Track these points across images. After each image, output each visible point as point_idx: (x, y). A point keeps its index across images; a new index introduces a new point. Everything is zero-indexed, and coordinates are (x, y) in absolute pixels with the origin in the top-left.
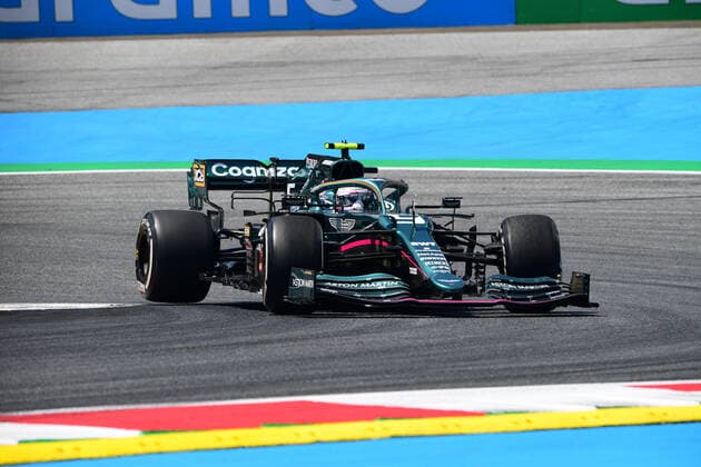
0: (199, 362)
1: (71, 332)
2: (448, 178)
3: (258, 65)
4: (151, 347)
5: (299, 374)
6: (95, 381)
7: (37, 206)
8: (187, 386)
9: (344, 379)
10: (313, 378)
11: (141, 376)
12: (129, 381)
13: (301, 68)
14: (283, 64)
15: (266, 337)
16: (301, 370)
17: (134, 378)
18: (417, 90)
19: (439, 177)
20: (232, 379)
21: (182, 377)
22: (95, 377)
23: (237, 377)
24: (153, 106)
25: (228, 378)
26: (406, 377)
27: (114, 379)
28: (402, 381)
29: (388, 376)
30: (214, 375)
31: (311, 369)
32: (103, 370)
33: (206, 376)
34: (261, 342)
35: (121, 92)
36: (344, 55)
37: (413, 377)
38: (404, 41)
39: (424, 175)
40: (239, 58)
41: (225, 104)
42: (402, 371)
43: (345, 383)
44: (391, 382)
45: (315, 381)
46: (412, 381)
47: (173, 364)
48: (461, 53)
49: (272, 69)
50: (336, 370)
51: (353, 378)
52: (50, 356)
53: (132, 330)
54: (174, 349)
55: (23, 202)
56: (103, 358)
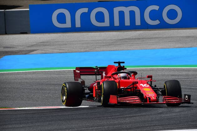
0: (115, 122)
1: (80, 114)
2: (186, 70)
3: (132, 39)
4: (102, 118)
5: (143, 125)
6: (87, 127)
7: (71, 79)
8: (112, 129)
9: (156, 127)
10: (147, 126)
11: (99, 126)
12: (96, 128)
13: (144, 40)
14: (139, 39)
15: (134, 115)
16: (144, 124)
17: (97, 127)
18: (177, 46)
19: (184, 70)
20: (125, 127)
21: (111, 126)
22: (87, 126)
23: (126, 126)
24: (103, 51)
25: (124, 126)
26: (174, 126)
27: (92, 127)
28: (173, 127)
29: (169, 126)
30: (119, 126)
31: (147, 124)
32: (88, 124)
33: (117, 126)
34: (133, 116)
35: (94, 47)
36: (157, 36)
37: (176, 126)
38: (173, 32)
39: (179, 69)
40: (127, 37)
41: (123, 50)
42: (173, 124)
43: (156, 128)
44: (169, 128)
45: (148, 127)
46: (175, 127)
47: (108, 123)
48: (190, 35)
49: (136, 40)
50: (154, 124)
51: (159, 126)
52: (74, 120)
53: (97, 113)
54: (109, 118)
55: (66, 78)
56: (89, 121)
